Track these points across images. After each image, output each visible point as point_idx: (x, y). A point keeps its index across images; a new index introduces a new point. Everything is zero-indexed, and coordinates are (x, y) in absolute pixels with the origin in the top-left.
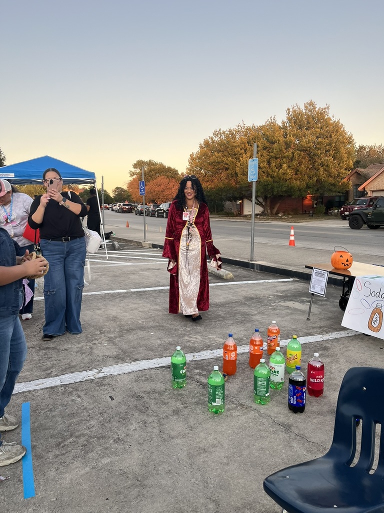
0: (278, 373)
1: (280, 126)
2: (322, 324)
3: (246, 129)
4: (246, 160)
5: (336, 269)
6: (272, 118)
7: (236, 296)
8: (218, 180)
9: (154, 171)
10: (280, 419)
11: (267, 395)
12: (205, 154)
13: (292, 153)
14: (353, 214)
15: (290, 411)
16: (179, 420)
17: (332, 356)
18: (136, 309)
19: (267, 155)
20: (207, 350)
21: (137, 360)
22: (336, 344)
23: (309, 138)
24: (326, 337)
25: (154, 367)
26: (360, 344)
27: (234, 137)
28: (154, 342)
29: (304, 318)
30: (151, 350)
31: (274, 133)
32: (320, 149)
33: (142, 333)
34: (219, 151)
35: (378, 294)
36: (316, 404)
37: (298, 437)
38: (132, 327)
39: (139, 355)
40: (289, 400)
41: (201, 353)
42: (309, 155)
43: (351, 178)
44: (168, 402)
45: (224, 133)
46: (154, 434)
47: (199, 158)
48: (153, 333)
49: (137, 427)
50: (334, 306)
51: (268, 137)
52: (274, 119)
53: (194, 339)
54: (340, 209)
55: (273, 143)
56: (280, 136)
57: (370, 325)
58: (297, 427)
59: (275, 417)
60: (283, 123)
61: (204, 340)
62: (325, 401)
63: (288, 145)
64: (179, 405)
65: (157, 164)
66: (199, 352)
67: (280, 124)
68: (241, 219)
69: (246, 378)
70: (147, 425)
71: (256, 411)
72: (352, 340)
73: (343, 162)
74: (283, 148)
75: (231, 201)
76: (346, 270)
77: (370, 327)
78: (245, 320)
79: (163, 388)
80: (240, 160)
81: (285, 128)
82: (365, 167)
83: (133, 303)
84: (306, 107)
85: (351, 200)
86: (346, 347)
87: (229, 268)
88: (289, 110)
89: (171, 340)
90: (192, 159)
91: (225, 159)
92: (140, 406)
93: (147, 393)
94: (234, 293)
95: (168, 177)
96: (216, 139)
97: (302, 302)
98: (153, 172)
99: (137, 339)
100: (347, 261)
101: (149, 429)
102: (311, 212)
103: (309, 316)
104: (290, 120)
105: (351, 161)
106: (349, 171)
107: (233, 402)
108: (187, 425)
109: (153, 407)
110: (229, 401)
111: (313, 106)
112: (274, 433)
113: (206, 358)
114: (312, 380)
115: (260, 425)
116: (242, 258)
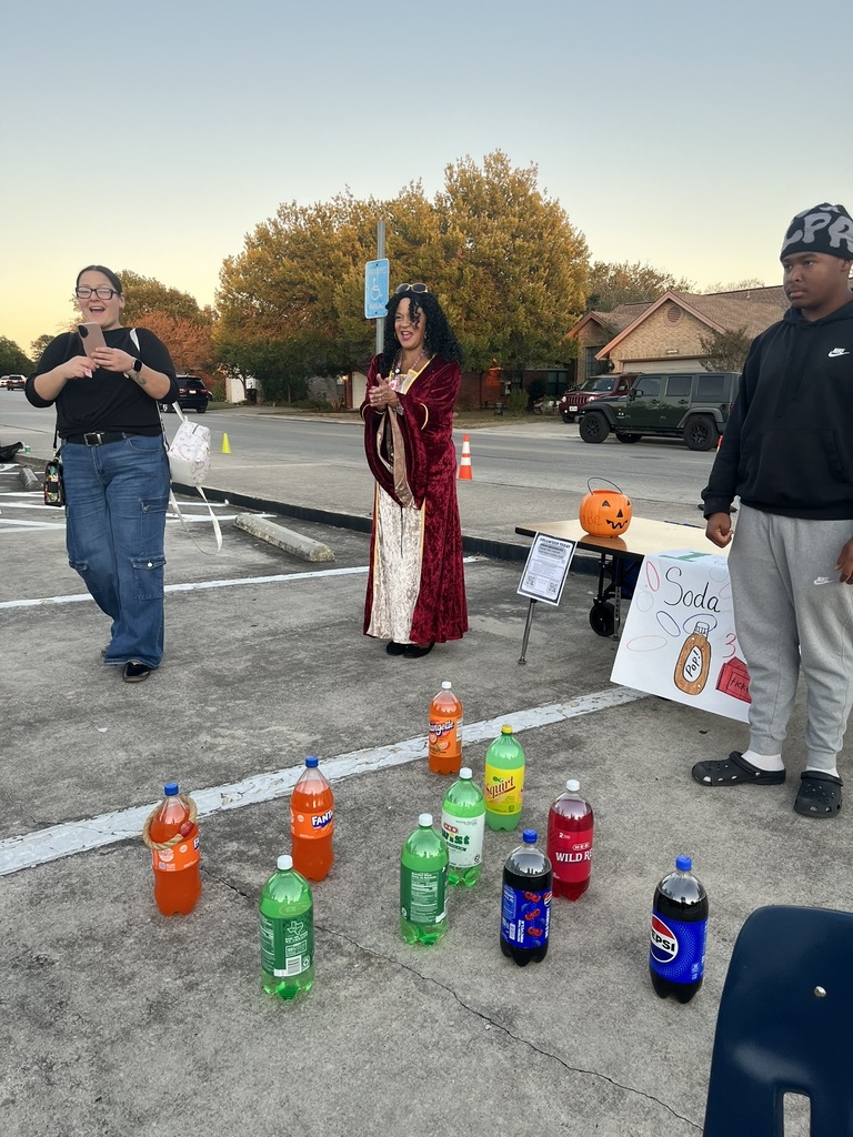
0: (467, 842)
1: (431, 206)
2: (558, 672)
3: (355, 207)
4: (357, 281)
5: (591, 535)
6: (415, 184)
7: (341, 606)
8: (292, 325)
9: (135, 298)
10: (478, 992)
11: (438, 919)
12: (260, 261)
13: (459, 269)
14: (588, 410)
15: (505, 960)
16: (165, 1041)
17: (593, 765)
18: (62, 656)
19: (404, 270)
20: (262, 771)
21: (45, 824)
22: (597, 729)
23: (496, 238)
24: (571, 709)
25: (98, 843)
26: (653, 722)
27: (328, 225)
28: (106, 757)
29: (511, 657)
30: (94, 784)
31: (418, 220)
32: (518, 263)
33: (72, 730)
34: (292, 256)
35: (700, 599)
36: (574, 926)
37: (538, 1058)
38: (43, 712)
39: (55, 807)
40: (504, 930)
41: (246, 782)
42: (495, 275)
43: (582, 332)
44: (133, 975)
45: (304, 212)
46: (77, 1111)
47: (246, 271)
48: (104, 730)
49: (17, 1090)
50: (577, 624)
51: (405, 228)
52: (419, 187)
53: (227, 741)
54: (560, 399)
55: (417, 243)
56: (433, 228)
57: (679, 677)
58: (531, 1016)
59: (467, 988)
60: (439, 199)
61: (254, 741)
62: (596, 910)
63: (450, 249)
64: (170, 982)
65: (144, 282)
66: (240, 780)
67: (432, 201)
68: (348, 418)
69: (375, 858)
70: (55, 1077)
71: (410, 974)
72: (633, 713)
73: (566, 296)
74: (439, 255)
75: (325, 376)
76: (614, 537)
77: (679, 682)
78: (365, 673)
79: (119, 922)
80: (343, 280)
81: (442, 211)
82: (608, 310)
83: (54, 638)
84: (488, 165)
85: (581, 380)
86: (623, 736)
87: (323, 534)
88: (450, 168)
89: (158, 746)
90: (229, 272)
91: (306, 275)
92: (36, 1002)
93: (67, 947)
94: (337, 599)
95: (171, 314)
96: (286, 226)
97: (502, 615)
98: (134, 301)
99: (54, 750)
100: (620, 515)
101: (62, 1093)
102: (499, 404)
103: (524, 654)
104: (453, 192)
105: (582, 294)
106: (577, 316)
107: (339, 946)
108: (189, 1061)
109: (81, 999)
110: (326, 947)
111: (503, 164)
112: (468, 1049)
113: (260, 798)
114: (560, 857)
115: (423, 1027)
116: (354, 509)
